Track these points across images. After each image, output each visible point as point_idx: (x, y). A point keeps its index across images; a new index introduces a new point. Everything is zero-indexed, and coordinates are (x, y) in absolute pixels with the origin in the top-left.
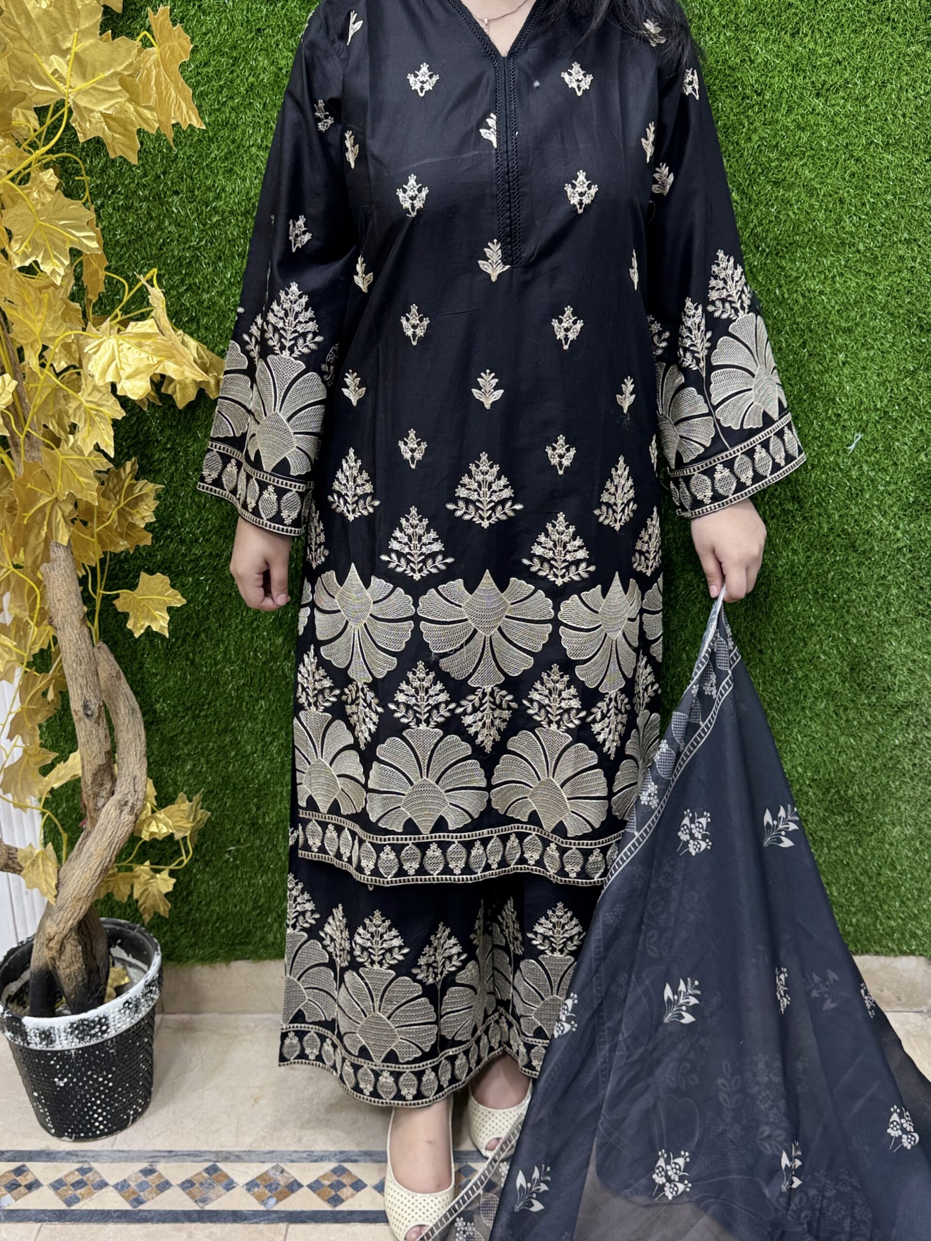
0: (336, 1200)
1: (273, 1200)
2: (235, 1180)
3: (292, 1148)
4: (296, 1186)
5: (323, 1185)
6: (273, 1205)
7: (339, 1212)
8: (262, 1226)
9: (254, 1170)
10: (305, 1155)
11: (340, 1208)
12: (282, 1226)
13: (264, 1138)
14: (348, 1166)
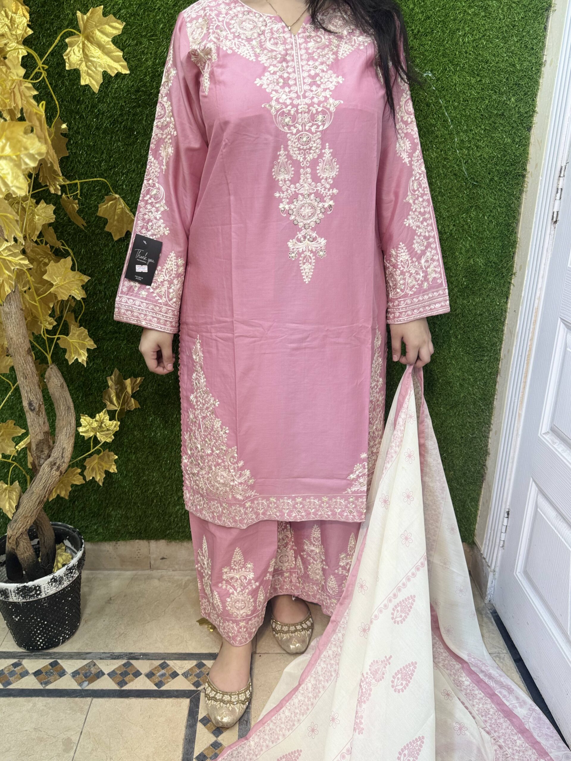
0: (122, 683)
1: (86, 683)
2: (66, 670)
3: (102, 651)
4: (101, 674)
5: (117, 674)
6: (86, 686)
7: (124, 690)
8: (77, 699)
9: (78, 664)
10: (109, 655)
11: (125, 688)
12: (89, 699)
13: (87, 644)
14: (132, 662)
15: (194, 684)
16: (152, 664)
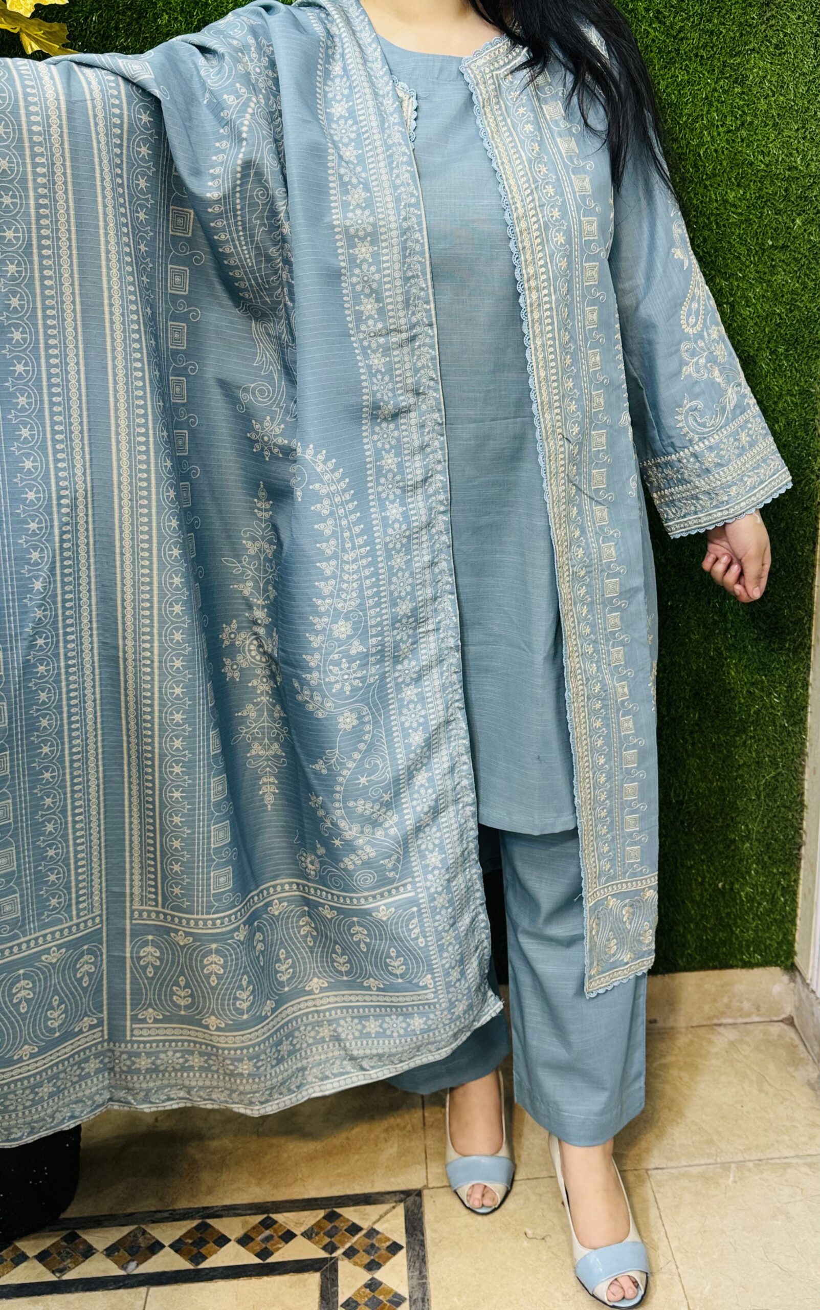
0: (198, 1258)
1: (133, 1265)
2: (95, 1246)
3: (154, 1209)
4: (157, 1247)
5: (186, 1244)
6: (134, 1269)
7: (202, 1269)
8: (121, 1292)
9: (114, 1234)
10: (166, 1215)
11: (201, 1266)
12: (143, 1290)
13: (124, 1200)
14: (209, 1221)
15: (325, 1248)
16: (246, 1222)
